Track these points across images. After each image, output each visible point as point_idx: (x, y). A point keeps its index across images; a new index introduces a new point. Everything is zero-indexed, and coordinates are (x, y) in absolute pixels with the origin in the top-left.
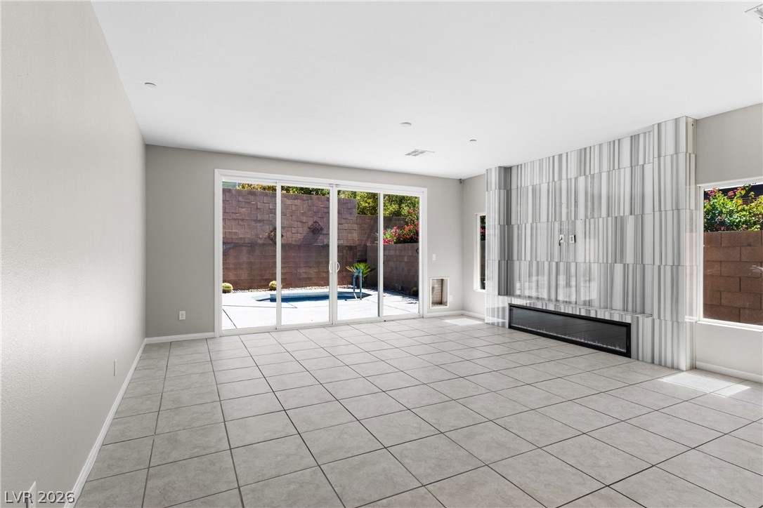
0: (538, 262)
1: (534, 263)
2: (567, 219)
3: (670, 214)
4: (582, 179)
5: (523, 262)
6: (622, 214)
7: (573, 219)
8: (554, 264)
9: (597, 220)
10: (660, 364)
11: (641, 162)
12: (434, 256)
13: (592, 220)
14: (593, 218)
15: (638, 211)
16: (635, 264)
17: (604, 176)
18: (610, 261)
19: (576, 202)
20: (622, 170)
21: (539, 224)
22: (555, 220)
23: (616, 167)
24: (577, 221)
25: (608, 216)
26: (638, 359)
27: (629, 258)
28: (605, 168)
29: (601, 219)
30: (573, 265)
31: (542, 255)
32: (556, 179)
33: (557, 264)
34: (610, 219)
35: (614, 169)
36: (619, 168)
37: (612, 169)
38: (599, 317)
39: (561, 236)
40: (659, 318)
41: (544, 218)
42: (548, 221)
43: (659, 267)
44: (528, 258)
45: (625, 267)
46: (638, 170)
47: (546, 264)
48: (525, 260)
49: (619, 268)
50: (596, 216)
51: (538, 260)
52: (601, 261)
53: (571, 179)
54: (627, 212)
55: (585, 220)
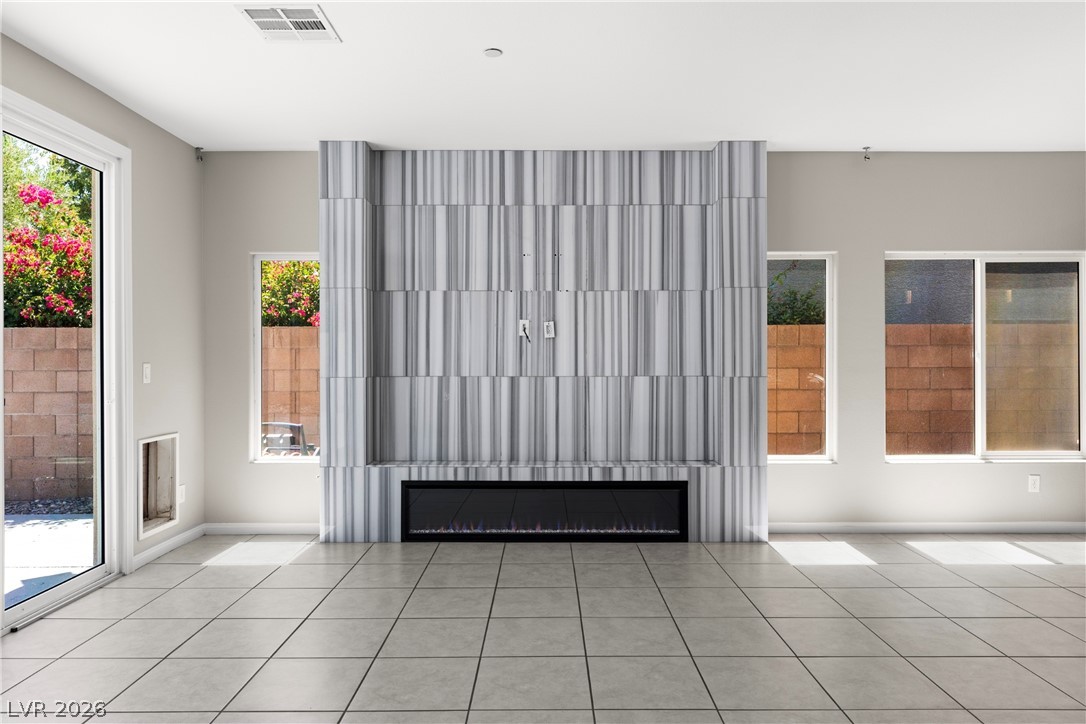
0: (463, 380)
1: (454, 382)
2: (537, 286)
3: (746, 292)
4: (568, 212)
5: (421, 381)
6: (646, 288)
7: (549, 288)
8: (505, 383)
9: (599, 294)
10: (734, 541)
11: (678, 201)
12: (147, 368)
13: (590, 295)
14: (593, 290)
15: (673, 284)
16: (669, 377)
17: (613, 213)
18: (625, 373)
19: (556, 255)
20: (646, 208)
21: (465, 295)
22: (507, 287)
23: (636, 200)
24: (558, 293)
25: (622, 289)
26: (699, 541)
27: (660, 368)
28: (615, 198)
29: (607, 295)
30: (551, 382)
31: (473, 362)
32: (509, 200)
33: (513, 382)
34: (624, 294)
35: (631, 203)
36: (640, 204)
37: (627, 202)
38: (629, 478)
39: (521, 322)
40: (732, 464)
41: (478, 280)
42: (489, 288)
43: (732, 380)
44: (437, 369)
45: (654, 382)
46: (673, 212)
47: (486, 383)
48: (428, 374)
49: (641, 384)
50: (597, 287)
51: (465, 373)
52: (608, 372)
53: (544, 207)
54: (656, 285)
55: (576, 293)
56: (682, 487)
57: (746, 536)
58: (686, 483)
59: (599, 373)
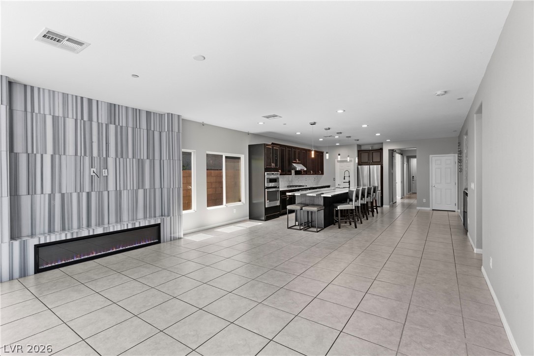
0: (63, 195)
1: (58, 196)
2: (99, 155)
3: (177, 161)
4: (112, 127)
5: (38, 197)
6: (142, 158)
7: (105, 156)
8: (84, 195)
9: (125, 159)
10: (174, 240)
11: (152, 129)
13: (121, 159)
14: (122, 157)
15: (151, 157)
16: (150, 189)
17: (130, 130)
18: (135, 188)
19: (107, 143)
20: (142, 130)
21: (63, 157)
22: (85, 155)
23: (138, 127)
24: (108, 158)
25: (134, 158)
26: (164, 242)
27: (147, 186)
28: (130, 124)
29: (128, 160)
30: (106, 193)
32: (86, 118)
33: (88, 194)
34: (134, 160)
35: (136, 127)
36: (140, 128)
37: (135, 127)
39: (92, 169)
40: (173, 216)
41: (70, 150)
42: (76, 154)
43: (173, 189)
44: (48, 189)
45: (145, 191)
46: (151, 133)
47: (75, 196)
48: (42, 193)
49: (141, 192)
50: (124, 157)
51: (64, 191)
52: (129, 188)
53: (102, 124)
54: (145, 157)
55: (116, 159)
56: (159, 225)
57: (177, 238)
58: (160, 224)
59: (125, 188)
